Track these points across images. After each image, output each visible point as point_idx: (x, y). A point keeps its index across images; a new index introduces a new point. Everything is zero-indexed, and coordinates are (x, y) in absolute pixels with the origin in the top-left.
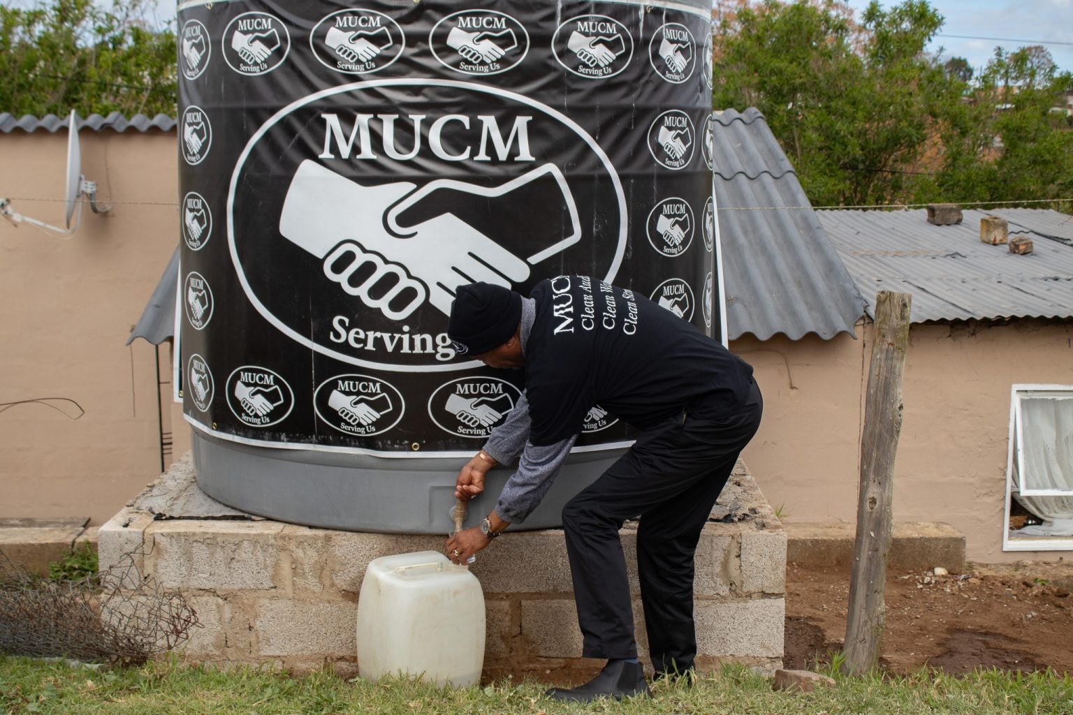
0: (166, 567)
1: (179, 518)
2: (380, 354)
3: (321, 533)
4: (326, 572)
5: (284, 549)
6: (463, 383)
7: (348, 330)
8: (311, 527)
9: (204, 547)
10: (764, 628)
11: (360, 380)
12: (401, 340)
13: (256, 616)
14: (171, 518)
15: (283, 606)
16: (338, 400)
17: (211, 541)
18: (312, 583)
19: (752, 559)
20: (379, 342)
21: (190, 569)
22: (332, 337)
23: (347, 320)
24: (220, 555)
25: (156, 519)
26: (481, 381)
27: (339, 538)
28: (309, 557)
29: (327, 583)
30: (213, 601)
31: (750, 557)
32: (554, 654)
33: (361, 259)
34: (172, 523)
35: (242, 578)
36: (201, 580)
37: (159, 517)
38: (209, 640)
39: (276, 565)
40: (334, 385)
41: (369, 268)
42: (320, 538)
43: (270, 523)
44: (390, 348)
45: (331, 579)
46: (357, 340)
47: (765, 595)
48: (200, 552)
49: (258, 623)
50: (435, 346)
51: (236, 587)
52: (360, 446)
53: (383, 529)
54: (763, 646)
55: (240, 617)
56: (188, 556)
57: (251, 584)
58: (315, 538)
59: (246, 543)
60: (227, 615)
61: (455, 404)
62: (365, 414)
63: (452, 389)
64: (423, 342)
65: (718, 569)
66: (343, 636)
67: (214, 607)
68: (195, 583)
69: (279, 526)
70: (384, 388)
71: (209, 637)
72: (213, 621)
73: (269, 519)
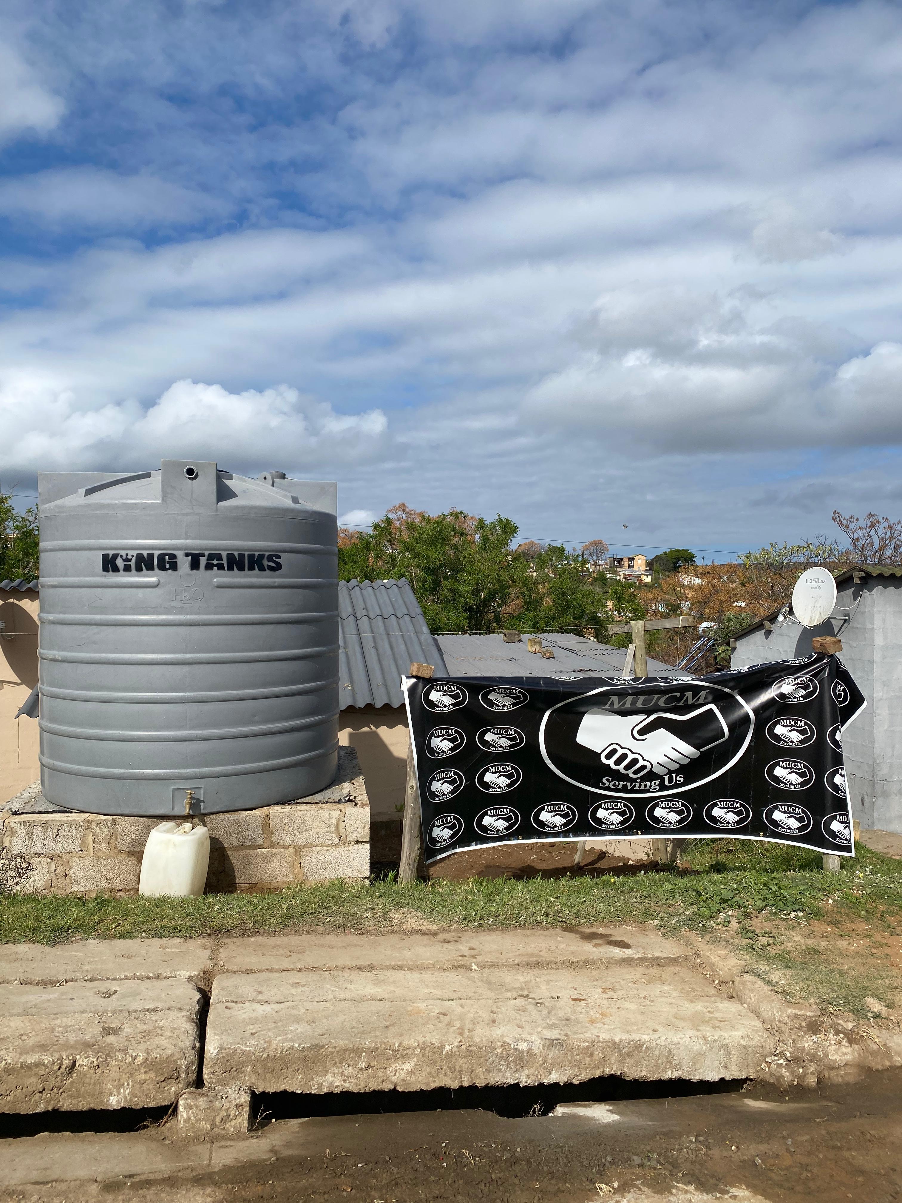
0: (17, 842)
1: (26, 813)
2: (625, 790)
3: (110, 818)
4: (113, 841)
5: (88, 828)
6: (662, 802)
7: (610, 782)
8: (105, 815)
9: (40, 829)
10: (358, 861)
11: (614, 802)
12: (635, 785)
13: (71, 868)
14: (23, 813)
15: (87, 862)
16: (601, 814)
17: (45, 825)
18: (104, 847)
19: (352, 823)
20: (625, 786)
21: (32, 842)
22: (601, 785)
23: (610, 779)
24: (49, 833)
25: (13, 814)
26: (671, 801)
27: (120, 820)
28: (102, 832)
29: (113, 846)
30: (45, 860)
31: (350, 822)
32: (243, 882)
33: (620, 752)
34: (22, 816)
35: (63, 846)
36: (38, 848)
37: (15, 813)
38: (40, 884)
39: (84, 838)
40: (600, 806)
41: (624, 756)
42: (109, 821)
43: (81, 814)
44: (629, 787)
45: (116, 844)
46: (613, 785)
47: (358, 842)
48: (38, 832)
49: (71, 872)
50: (651, 786)
51: (59, 852)
52: (612, 835)
53: (146, 814)
54: (358, 871)
55: (60, 869)
56: (31, 835)
57: (67, 849)
58: (106, 822)
59: (65, 825)
60: (53, 868)
61: (659, 812)
62: (616, 818)
63: (657, 805)
64: (646, 785)
65: (333, 829)
66: (121, 877)
67: (45, 864)
68: (33, 850)
69: (85, 815)
70: (625, 805)
71: (41, 882)
72: (44, 872)
73: (81, 812)
